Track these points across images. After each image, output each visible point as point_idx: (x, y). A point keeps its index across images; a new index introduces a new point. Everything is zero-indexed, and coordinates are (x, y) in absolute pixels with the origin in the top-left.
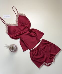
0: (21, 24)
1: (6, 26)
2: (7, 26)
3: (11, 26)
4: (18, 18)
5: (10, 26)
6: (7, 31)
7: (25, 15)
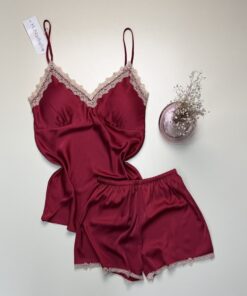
0: (108, 115)
1: (46, 71)
2: (53, 77)
3: (68, 87)
4: (115, 83)
5: (62, 85)
6: (38, 95)
7: (150, 99)
